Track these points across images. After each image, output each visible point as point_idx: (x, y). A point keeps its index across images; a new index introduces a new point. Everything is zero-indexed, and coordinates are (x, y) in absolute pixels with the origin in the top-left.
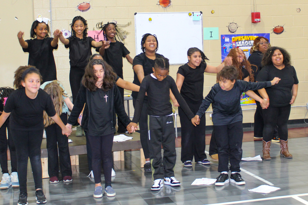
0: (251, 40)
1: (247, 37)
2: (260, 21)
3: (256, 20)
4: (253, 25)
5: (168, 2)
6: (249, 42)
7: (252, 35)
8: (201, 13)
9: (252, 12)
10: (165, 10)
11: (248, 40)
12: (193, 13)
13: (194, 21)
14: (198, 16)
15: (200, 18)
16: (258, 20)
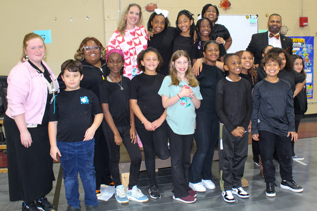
0: (298, 42)
1: (296, 39)
2: (307, 25)
3: (304, 24)
4: (301, 28)
5: (228, 5)
6: (297, 43)
7: (299, 37)
8: (257, 16)
9: (301, 17)
10: (226, 12)
11: (296, 42)
12: (251, 16)
13: (251, 23)
14: (254, 18)
15: (256, 21)
16: (306, 24)
